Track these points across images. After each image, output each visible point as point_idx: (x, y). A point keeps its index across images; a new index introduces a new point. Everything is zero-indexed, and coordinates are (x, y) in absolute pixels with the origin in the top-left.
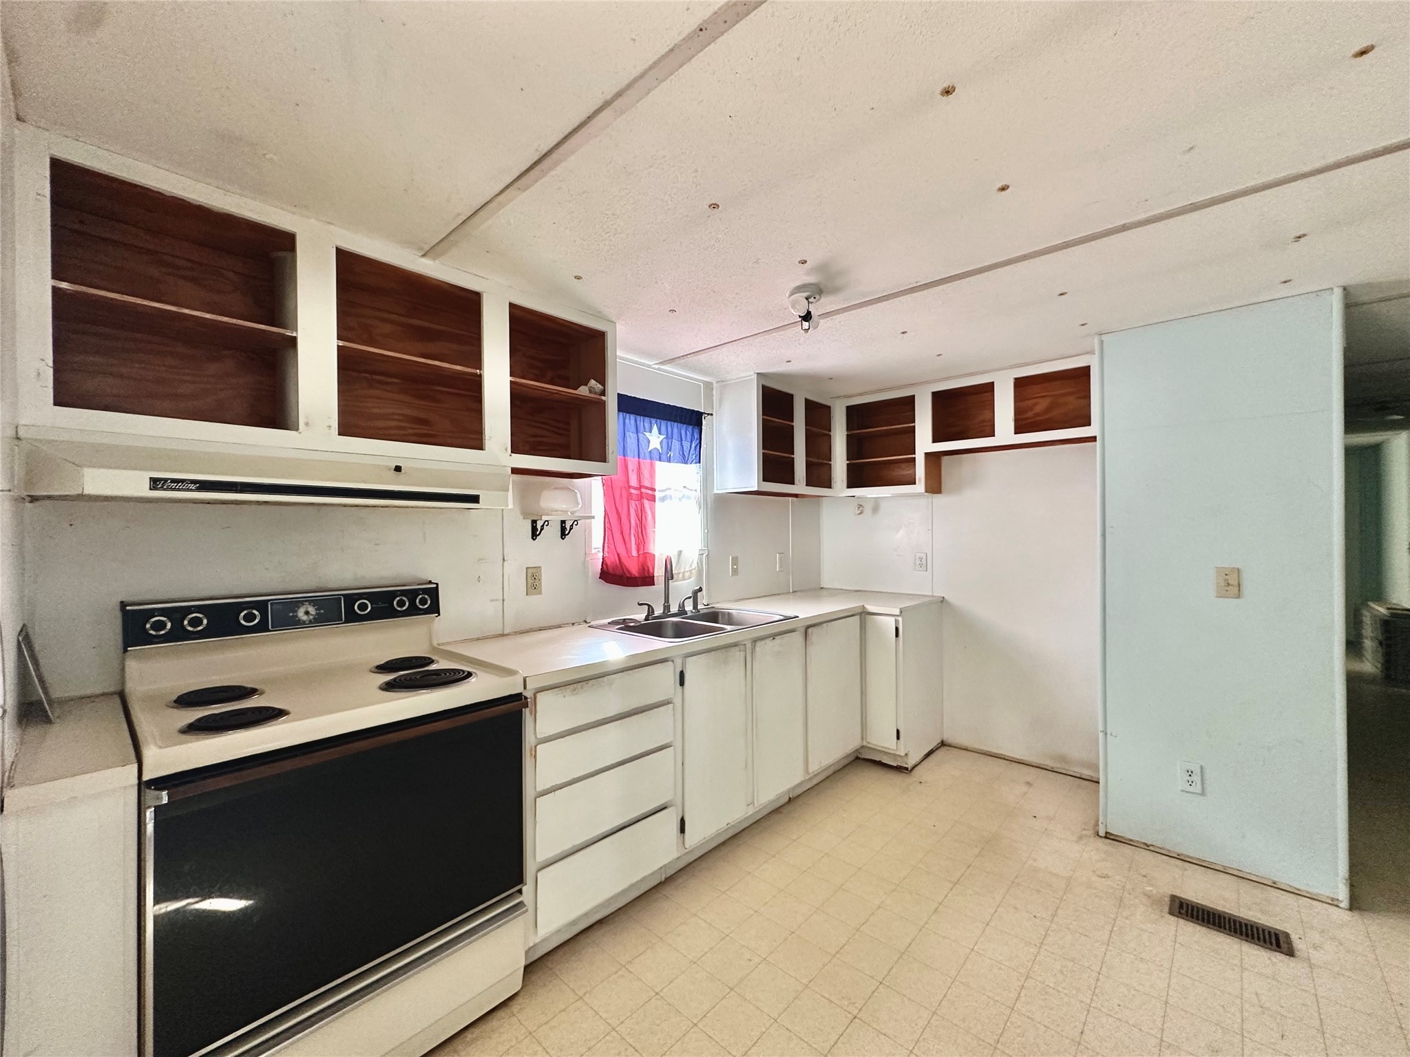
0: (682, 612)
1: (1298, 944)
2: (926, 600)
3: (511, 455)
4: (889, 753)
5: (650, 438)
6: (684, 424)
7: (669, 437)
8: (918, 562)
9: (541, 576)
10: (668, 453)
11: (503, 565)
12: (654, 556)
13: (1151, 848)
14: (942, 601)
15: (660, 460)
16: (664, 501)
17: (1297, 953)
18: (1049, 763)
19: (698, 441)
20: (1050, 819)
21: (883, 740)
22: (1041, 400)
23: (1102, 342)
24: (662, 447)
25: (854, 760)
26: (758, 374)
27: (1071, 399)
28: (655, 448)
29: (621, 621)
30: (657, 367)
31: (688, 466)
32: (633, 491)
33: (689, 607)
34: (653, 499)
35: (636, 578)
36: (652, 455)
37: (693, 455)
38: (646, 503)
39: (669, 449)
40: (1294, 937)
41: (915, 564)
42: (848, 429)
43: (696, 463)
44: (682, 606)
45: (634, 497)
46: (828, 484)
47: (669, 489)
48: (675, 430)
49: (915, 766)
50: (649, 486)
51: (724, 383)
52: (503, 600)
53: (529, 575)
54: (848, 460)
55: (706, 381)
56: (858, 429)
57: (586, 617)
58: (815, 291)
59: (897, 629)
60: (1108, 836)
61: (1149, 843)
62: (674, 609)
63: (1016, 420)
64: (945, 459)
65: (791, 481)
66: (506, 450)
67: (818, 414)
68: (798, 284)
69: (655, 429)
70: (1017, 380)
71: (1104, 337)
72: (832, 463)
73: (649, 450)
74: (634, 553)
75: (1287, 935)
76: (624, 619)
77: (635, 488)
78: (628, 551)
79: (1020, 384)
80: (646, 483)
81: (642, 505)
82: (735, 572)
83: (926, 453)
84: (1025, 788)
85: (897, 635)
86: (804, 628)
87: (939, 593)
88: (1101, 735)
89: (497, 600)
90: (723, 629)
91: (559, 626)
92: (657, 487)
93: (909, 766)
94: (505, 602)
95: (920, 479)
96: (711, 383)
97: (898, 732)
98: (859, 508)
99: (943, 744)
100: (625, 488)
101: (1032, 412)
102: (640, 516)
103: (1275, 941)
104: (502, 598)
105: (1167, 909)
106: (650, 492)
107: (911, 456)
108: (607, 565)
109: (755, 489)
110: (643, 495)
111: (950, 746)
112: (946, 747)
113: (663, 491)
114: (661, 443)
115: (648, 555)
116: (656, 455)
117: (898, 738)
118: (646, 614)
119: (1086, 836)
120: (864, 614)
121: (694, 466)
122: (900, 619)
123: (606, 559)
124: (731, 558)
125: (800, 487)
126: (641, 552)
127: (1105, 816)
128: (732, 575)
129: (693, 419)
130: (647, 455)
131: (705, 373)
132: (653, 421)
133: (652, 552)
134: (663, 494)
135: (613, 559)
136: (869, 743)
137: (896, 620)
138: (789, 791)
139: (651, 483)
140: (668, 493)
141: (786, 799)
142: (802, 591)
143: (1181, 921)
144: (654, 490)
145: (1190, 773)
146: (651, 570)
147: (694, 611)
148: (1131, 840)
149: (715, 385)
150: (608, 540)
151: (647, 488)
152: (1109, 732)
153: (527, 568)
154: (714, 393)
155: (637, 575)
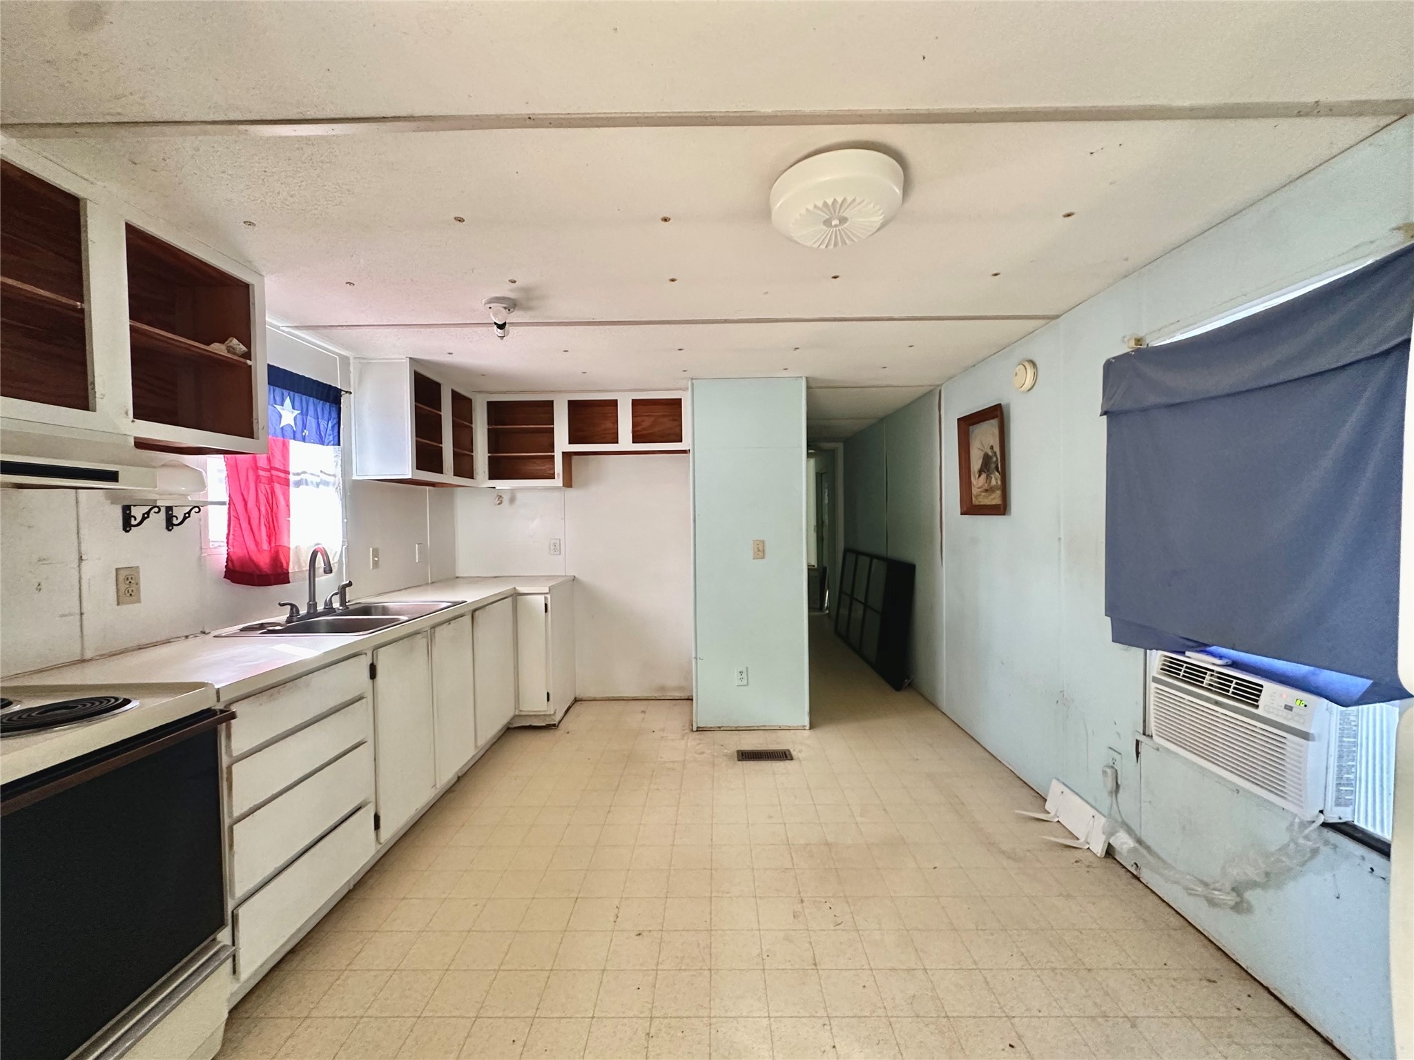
0: (329, 610)
1: (794, 753)
2: (561, 580)
3: (133, 421)
4: (539, 716)
5: (282, 412)
6: (321, 400)
7: (304, 413)
8: (552, 547)
9: (139, 578)
10: (303, 432)
11: (79, 566)
12: (289, 548)
13: (722, 729)
14: (573, 580)
15: (294, 438)
16: (298, 487)
17: (794, 758)
18: (656, 695)
19: (335, 421)
20: (663, 730)
21: (535, 704)
22: (646, 418)
23: (693, 384)
24: (295, 424)
25: (505, 732)
26: (410, 358)
27: (665, 420)
28: (289, 425)
29: (257, 626)
30: (286, 329)
31: (325, 447)
32: (261, 473)
33: (336, 605)
34: (286, 483)
35: (267, 575)
36: (284, 431)
37: (330, 435)
38: (277, 487)
39: (304, 427)
40: (791, 750)
41: (550, 549)
42: (489, 423)
43: (333, 445)
44: (329, 604)
45: (263, 480)
46: (470, 475)
47: (304, 472)
48: (311, 408)
49: (560, 722)
50: (282, 468)
51: (365, 361)
52: (82, 614)
53: (121, 578)
54: (489, 453)
55: (343, 355)
56: (496, 425)
57: (203, 628)
58: (511, 305)
59: (546, 605)
60: (699, 730)
61: (720, 725)
62: (320, 608)
63: (634, 432)
64: (575, 458)
65: (439, 469)
66: (127, 413)
67: (462, 404)
68: (498, 295)
69: (288, 401)
70: (634, 401)
71: (694, 381)
72: (474, 454)
73: (281, 426)
74: (265, 546)
75: (789, 750)
76: (262, 624)
77: (264, 470)
78: (257, 544)
79: (636, 403)
80: (277, 464)
81: (273, 492)
82: (376, 564)
83: (563, 453)
84: (642, 715)
85: (546, 611)
86: (471, 613)
87: (571, 573)
88: (694, 661)
89: (71, 614)
90: (398, 620)
91: (168, 642)
92: (293, 468)
93: (556, 722)
94: (84, 616)
95: (558, 474)
96: (348, 358)
97: (548, 694)
98: (499, 499)
99: (576, 700)
100: (252, 468)
101: (641, 427)
102: (271, 503)
103: (784, 755)
104: (78, 612)
105: (736, 759)
106: (282, 475)
107: (550, 454)
108: (232, 561)
109: (409, 476)
110: (274, 478)
111: (581, 700)
112: (579, 703)
113: (298, 474)
114: (295, 419)
115: (280, 549)
116: (289, 433)
117: (548, 700)
118: (288, 615)
119: (686, 733)
120: (516, 595)
121: (331, 448)
122: (548, 596)
123: (231, 554)
124: (371, 549)
125: (448, 477)
126: (273, 545)
127: (697, 718)
128: (373, 569)
129: (330, 396)
130: (279, 431)
131: (347, 348)
132: (286, 392)
133: (286, 544)
134: (298, 478)
135: (239, 552)
136: (521, 711)
137: (545, 597)
138: (457, 773)
139: (284, 465)
140: (303, 476)
141: (456, 779)
142: (440, 581)
143: (744, 762)
144: (287, 473)
145: (741, 673)
146: (285, 565)
147: (341, 608)
148: (711, 728)
149: (352, 361)
150: (234, 531)
151: (278, 470)
152: (698, 658)
153: (117, 570)
154: (352, 369)
155: (268, 572)
